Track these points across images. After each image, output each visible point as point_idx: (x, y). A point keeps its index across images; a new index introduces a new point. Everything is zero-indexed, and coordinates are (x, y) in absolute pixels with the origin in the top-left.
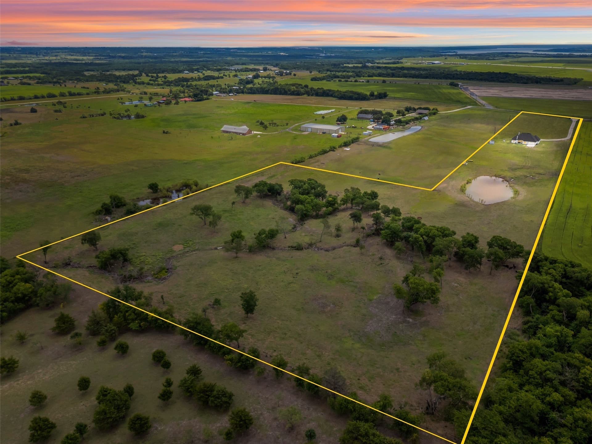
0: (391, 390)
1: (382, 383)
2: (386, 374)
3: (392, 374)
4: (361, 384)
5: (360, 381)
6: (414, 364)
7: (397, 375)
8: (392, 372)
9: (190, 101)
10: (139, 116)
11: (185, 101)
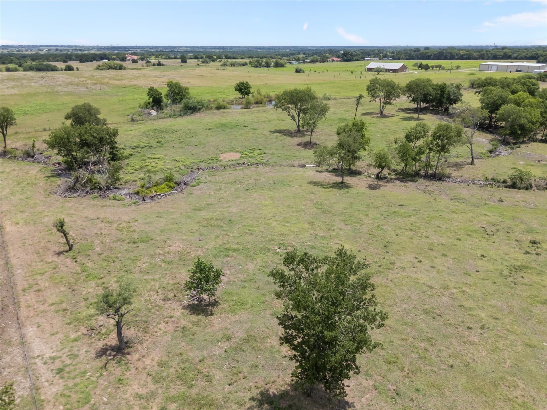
9: (338, 61)
10: (277, 65)
11: (333, 61)
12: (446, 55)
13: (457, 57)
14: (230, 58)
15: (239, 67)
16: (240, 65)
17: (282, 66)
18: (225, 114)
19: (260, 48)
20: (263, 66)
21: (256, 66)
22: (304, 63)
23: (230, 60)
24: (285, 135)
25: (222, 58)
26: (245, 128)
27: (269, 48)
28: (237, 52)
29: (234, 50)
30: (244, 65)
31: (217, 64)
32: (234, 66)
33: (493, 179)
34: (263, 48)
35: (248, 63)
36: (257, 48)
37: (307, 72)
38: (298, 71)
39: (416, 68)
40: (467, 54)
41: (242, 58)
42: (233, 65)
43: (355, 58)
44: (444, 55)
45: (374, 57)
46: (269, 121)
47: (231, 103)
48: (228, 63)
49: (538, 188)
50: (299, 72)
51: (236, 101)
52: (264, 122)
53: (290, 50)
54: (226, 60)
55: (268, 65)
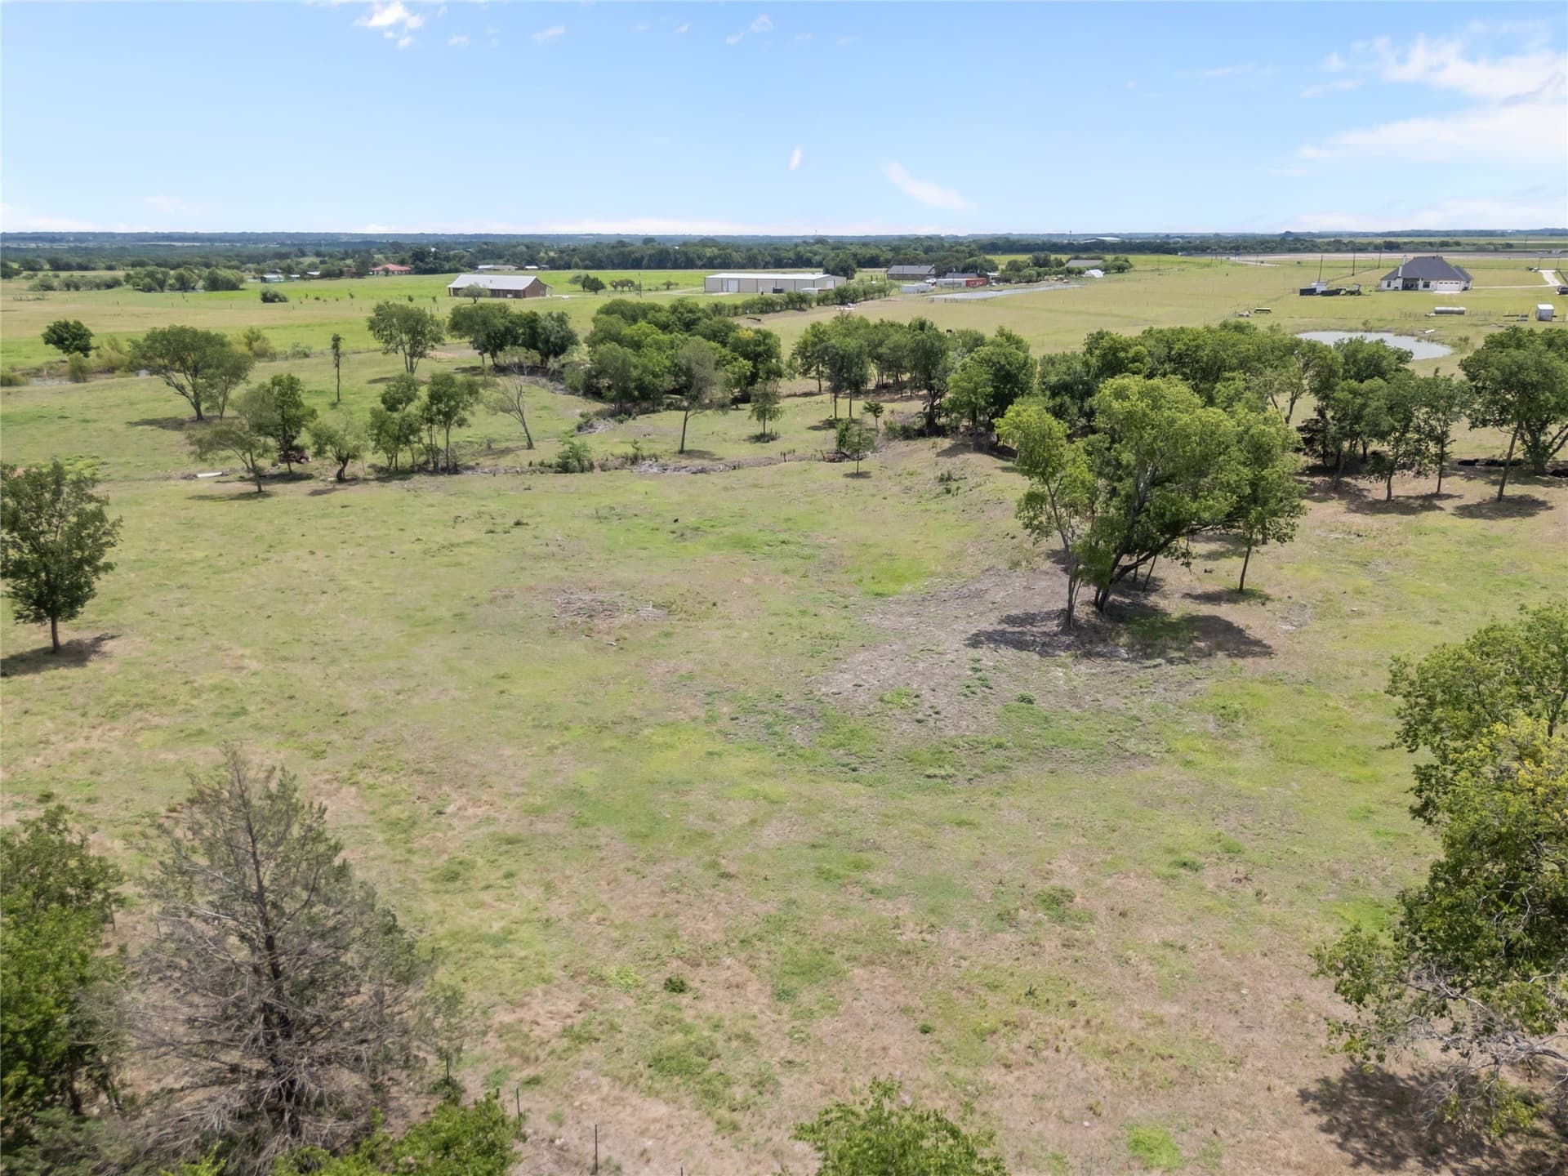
0: (993, 1076)
1: (905, 1010)
2: (953, 939)
3: (1009, 937)
4: (687, 1030)
5: (685, 999)
6: (1193, 867)
7: (1052, 945)
8: (1006, 918)
9: (401, 273)
10: (214, 285)
11: (387, 272)
12: (676, 259)
13: (700, 263)
14: (68, 267)
15: (94, 293)
16: (98, 286)
17: (232, 286)
18: (11, 398)
19: (183, 237)
20: (172, 288)
21: (149, 289)
22: (302, 278)
23: (63, 274)
24: (163, 427)
25: (41, 269)
26: (63, 421)
27: (212, 238)
28: (101, 249)
29: (91, 245)
30: (109, 286)
31: (20, 284)
32: (77, 288)
33: (542, 464)
34: (195, 237)
35: (122, 279)
36: (169, 237)
37: (293, 301)
38: (267, 298)
39: (579, 287)
40: (719, 256)
41: (110, 268)
42: (70, 286)
43: (447, 266)
44: (672, 257)
45: (506, 263)
46: (132, 404)
47: (37, 373)
48: (55, 283)
49: (603, 468)
50: (272, 301)
51: (51, 368)
52: (118, 406)
53: (283, 244)
54: (51, 273)
55: (184, 285)
